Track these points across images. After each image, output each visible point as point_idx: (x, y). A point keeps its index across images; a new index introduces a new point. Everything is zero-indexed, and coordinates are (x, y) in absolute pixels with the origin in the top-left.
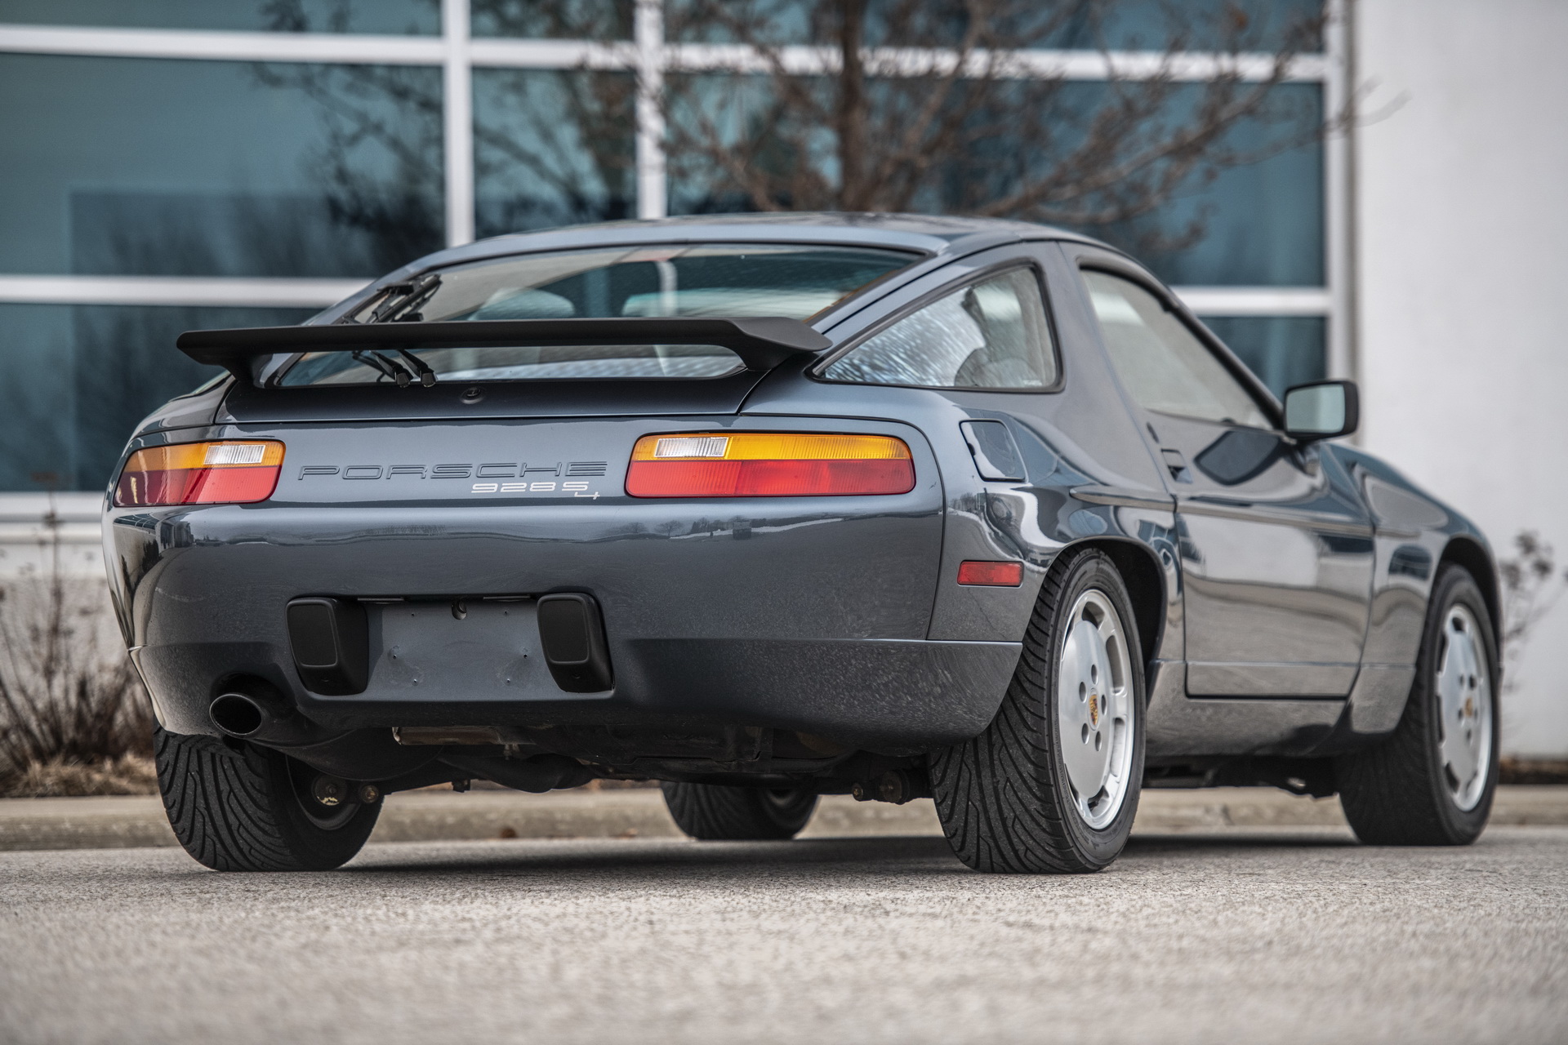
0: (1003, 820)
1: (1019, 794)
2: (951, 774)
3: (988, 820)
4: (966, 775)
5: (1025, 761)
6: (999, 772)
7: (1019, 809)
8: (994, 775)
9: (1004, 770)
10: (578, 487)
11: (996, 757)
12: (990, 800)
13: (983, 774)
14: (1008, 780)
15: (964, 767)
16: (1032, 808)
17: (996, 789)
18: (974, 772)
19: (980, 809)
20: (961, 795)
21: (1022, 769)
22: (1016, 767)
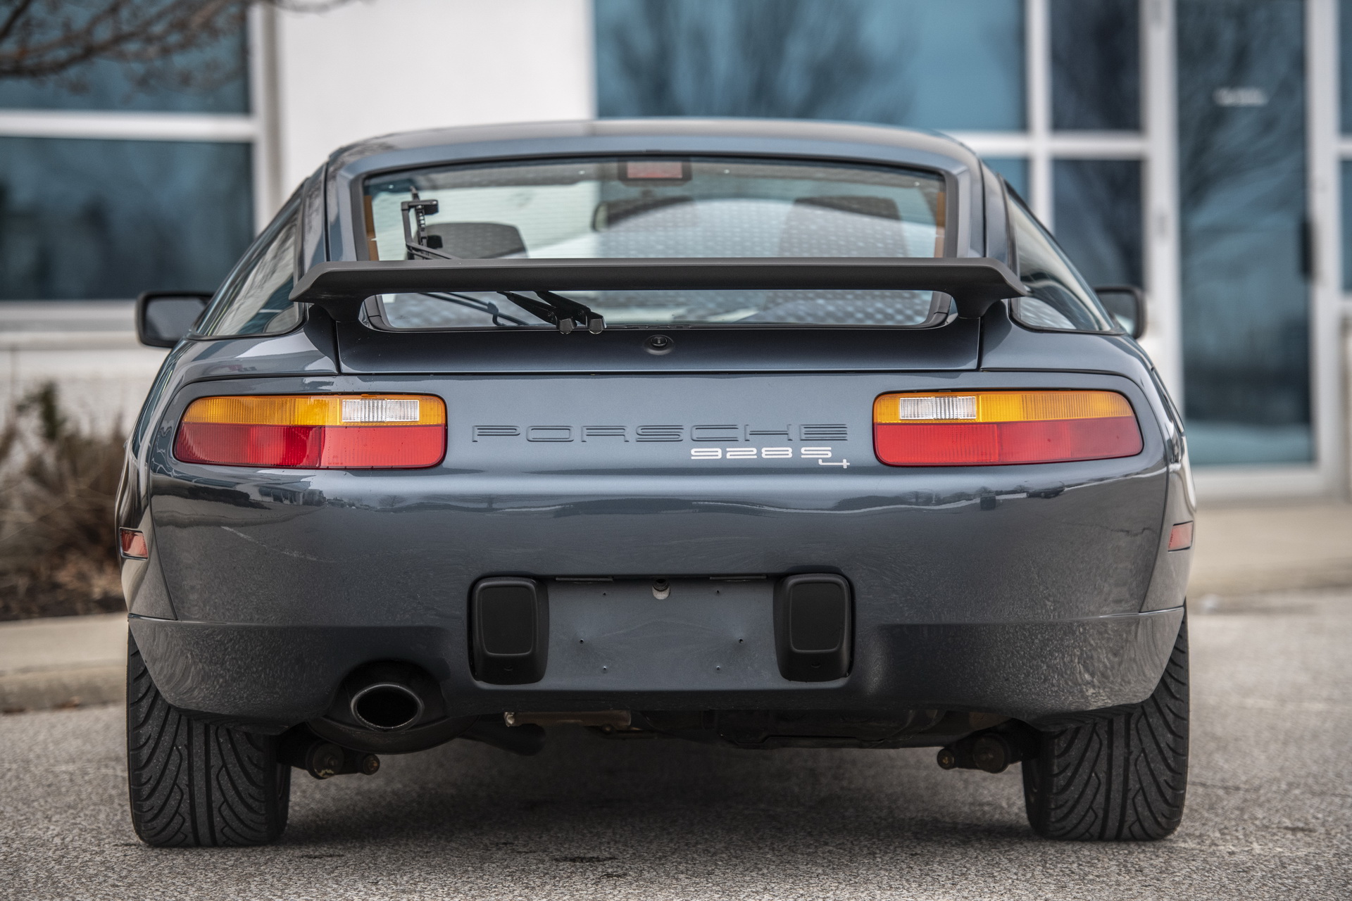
0: (1126, 790)
1: (1152, 765)
2: (1079, 745)
3: (1108, 791)
4: (1095, 745)
5: (1166, 730)
6: (1134, 742)
7: (1147, 780)
8: (1128, 745)
9: (1140, 740)
10: (820, 453)
11: (1133, 726)
12: (1118, 772)
13: (1115, 745)
14: (1143, 750)
15: (1095, 737)
16: (1161, 780)
17: (1127, 760)
18: (1105, 742)
19: (1103, 780)
20: (1086, 765)
21: (1160, 739)
22: (1154, 737)
